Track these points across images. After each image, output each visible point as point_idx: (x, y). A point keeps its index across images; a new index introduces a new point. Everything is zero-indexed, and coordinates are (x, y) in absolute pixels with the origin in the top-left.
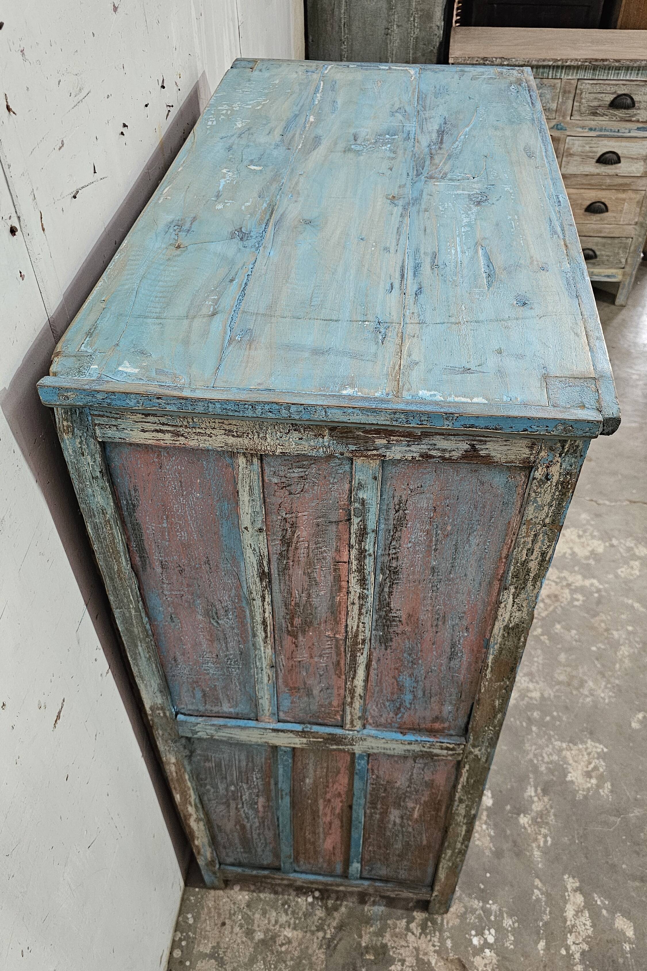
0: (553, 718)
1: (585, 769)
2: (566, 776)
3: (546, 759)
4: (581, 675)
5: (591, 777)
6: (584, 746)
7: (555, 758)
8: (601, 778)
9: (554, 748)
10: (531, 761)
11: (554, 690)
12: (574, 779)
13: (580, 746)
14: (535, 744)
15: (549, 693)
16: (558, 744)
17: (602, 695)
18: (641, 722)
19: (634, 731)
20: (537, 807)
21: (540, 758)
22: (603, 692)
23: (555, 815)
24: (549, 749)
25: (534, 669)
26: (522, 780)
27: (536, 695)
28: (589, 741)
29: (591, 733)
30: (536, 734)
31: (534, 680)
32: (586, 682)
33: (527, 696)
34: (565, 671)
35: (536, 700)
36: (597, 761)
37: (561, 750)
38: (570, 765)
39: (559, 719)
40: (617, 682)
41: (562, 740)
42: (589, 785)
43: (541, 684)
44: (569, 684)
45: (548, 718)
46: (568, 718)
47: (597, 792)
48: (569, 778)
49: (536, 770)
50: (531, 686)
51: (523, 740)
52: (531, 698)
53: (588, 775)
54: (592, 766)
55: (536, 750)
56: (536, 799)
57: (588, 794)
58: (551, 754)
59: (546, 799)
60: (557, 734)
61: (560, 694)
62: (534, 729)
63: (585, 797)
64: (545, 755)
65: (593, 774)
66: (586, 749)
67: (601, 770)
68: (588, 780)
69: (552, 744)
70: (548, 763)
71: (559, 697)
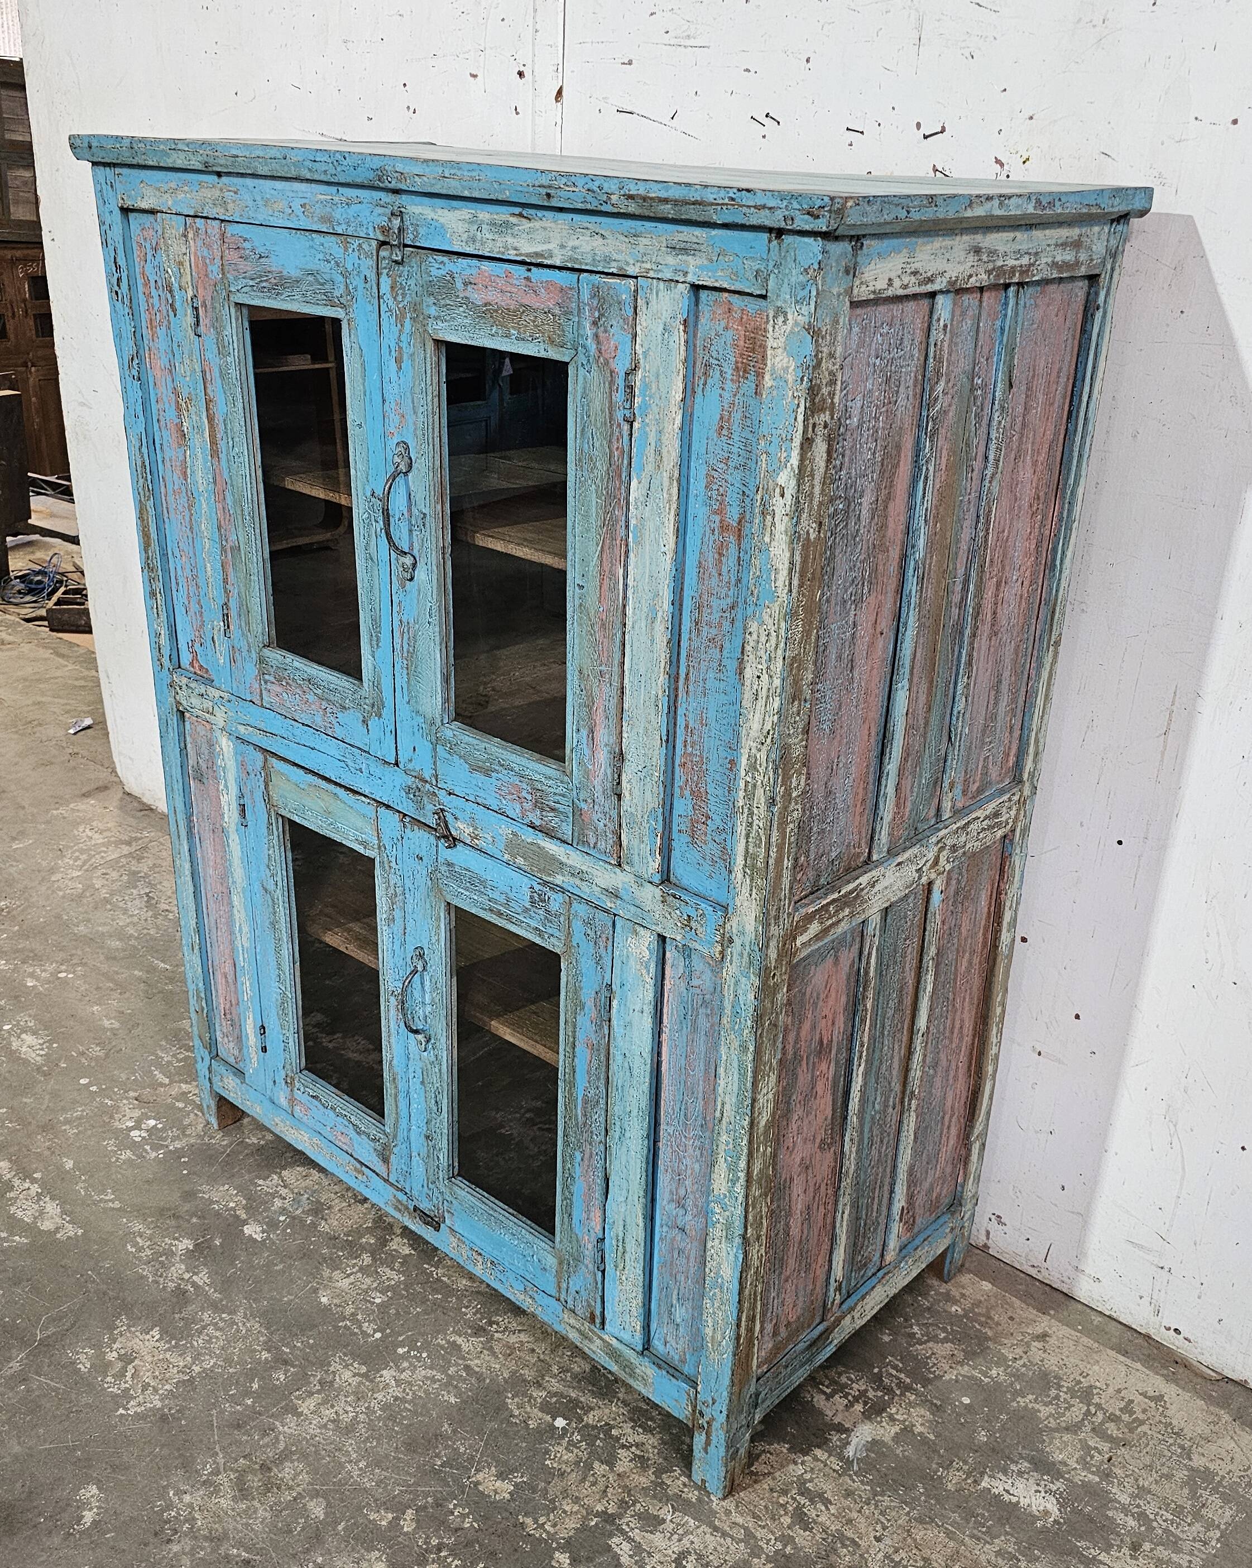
0: (248, 1393)
1: (137, 1362)
2: (163, 1332)
3: (211, 1329)
4: (256, 1503)
5: (120, 1358)
6: (161, 1392)
7: (199, 1342)
8: (102, 1367)
9: (211, 1353)
10: (232, 1312)
11: (281, 1437)
12: (148, 1337)
13: (168, 1387)
14: (244, 1338)
15: (288, 1427)
16: (209, 1363)
17: (187, 1498)
18: (83, 1505)
19: (87, 1480)
20: (178, 1269)
21: (221, 1324)
22: (190, 1505)
23: (142, 1277)
24: (216, 1346)
25: (350, 1445)
26: (226, 1285)
27: (307, 1406)
28: (159, 1405)
29: (164, 1418)
30: (255, 1351)
31: (331, 1426)
32: (234, 1499)
33: (318, 1392)
34: (291, 1488)
35: (298, 1398)
36: (123, 1386)
37: (197, 1358)
38: (168, 1350)
39: (234, 1400)
40: (175, 1548)
41: (207, 1374)
42: (115, 1346)
43: (313, 1429)
44: (265, 1468)
45: (255, 1386)
46: (222, 1412)
47: (98, 1346)
48: (156, 1333)
49: (216, 1307)
50: (328, 1413)
51: (267, 1329)
52: (311, 1394)
53: (127, 1359)
54: (129, 1374)
55: (238, 1331)
56: (186, 1276)
57: (112, 1334)
58: (209, 1342)
59: (171, 1285)
60: (222, 1375)
61: (266, 1440)
62: (265, 1355)
63: (112, 1327)
64: (218, 1334)
65: (120, 1364)
66: (156, 1390)
67: (109, 1379)
68: (123, 1352)
69: (218, 1357)
70: (204, 1328)
71: (265, 1434)
